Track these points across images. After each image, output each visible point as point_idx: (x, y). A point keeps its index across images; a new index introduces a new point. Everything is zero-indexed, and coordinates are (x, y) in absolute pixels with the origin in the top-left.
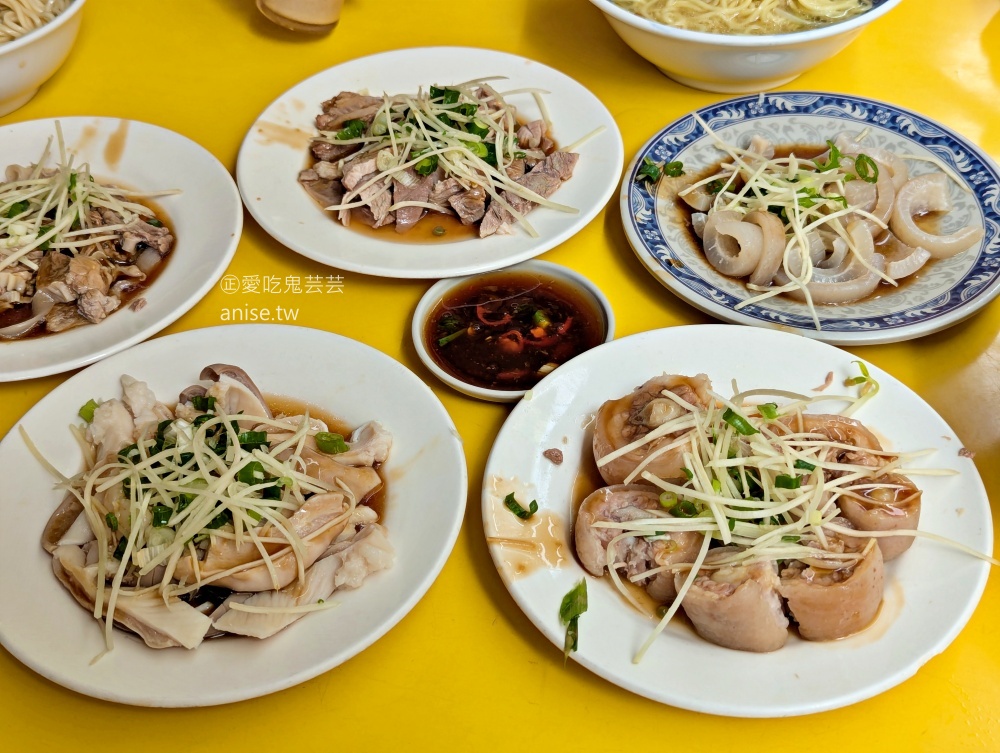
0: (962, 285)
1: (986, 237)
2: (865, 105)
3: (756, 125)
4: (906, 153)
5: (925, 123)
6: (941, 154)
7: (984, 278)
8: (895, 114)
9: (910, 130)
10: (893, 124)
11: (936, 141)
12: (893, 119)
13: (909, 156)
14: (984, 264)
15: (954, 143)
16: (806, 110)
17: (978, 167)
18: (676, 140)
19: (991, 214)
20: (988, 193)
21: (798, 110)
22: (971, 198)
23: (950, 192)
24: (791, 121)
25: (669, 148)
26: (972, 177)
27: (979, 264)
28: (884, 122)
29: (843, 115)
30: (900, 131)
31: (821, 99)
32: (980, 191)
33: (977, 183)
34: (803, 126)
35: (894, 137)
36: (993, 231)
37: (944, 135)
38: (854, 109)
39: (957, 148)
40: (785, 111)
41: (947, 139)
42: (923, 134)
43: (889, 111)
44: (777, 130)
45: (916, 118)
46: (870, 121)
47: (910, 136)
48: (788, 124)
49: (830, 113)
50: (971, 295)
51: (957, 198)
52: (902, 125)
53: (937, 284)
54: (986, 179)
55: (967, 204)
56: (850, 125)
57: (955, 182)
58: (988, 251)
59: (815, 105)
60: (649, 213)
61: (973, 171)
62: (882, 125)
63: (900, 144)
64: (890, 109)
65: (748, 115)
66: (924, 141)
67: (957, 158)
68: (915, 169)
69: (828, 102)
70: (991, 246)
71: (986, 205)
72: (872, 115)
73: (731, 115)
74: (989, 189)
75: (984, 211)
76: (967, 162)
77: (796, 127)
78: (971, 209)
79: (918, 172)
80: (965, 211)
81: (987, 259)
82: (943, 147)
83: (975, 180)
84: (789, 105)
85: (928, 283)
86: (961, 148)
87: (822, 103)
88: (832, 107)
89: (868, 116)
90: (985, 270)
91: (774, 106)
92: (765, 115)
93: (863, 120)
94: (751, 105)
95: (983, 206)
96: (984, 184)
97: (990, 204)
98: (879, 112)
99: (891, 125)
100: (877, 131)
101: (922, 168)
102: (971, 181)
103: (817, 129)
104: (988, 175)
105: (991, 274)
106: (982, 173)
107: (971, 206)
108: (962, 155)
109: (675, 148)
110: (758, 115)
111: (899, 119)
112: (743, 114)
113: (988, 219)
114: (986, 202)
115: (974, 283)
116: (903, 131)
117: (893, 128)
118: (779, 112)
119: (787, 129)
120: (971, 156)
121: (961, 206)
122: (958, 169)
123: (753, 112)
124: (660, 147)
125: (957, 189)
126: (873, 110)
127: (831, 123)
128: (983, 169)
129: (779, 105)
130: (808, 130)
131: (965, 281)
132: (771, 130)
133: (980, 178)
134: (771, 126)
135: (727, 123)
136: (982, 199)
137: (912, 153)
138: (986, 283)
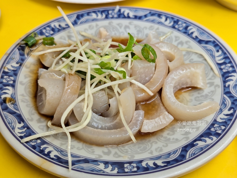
0: (192, 145)
1: (221, 109)
2: (173, 18)
3: (110, 23)
4: (189, 48)
5: (203, 31)
6: (208, 50)
7: (209, 141)
8: (188, 25)
9: (194, 35)
10: (186, 31)
11: (207, 42)
12: (186, 28)
13: (189, 50)
14: (212, 129)
15: (217, 45)
16: (140, 18)
17: (227, 61)
18: (60, 26)
19: (228, 93)
20: (230, 78)
21: (136, 17)
22: (218, 81)
23: (207, 75)
24: (130, 23)
25: (53, 30)
26: (222, 67)
27: (209, 129)
28: (181, 29)
29: (160, 23)
30: (189, 35)
31: (150, 13)
32: (225, 76)
33: (224, 71)
34: (136, 27)
35: (184, 38)
36: (226, 105)
37: (212, 39)
38: (166, 20)
39: (218, 48)
40: (129, 17)
41: (214, 42)
42: (200, 38)
43: (185, 23)
44: (121, 27)
45: (199, 29)
46: (173, 27)
47: (193, 38)
48: (128, 24)
49: (153, 21)
50: (194, 154)
51: (210, 79)
52: (190, 32)
53: (177, 140)
54: (231, 69)
55: (215, 84)
56: (162, 29)
57: (212, 69)
58: (219, 120)
59: (146, 16)
60: (18, 65)
61: (224, 63)
62: (179, 30)
63: (187, 42)
64: (186, 22)
65: (107, 17)
66: (200, 42)
67: (217, 54)
68: (192, 58)
69: (153, 15)
70: (222, 116)
71: (227, 86)
72: (175, 24)
73: (97, 16)
74: (231, 76)
75: (224, 90)
76: (222, 57)
77: (132, 27)
78: (217, 88)
79: (192, 59)
80: (212, 88)
81: (216, 125)
82: (210, 47)
83: (224, 69)
84: (131, 15)
85: (171, 137)
86: (221, 48)
87: (149, 15)
88: (155, 18)
89: (173, 25)
90: (211, 135)
91: (123, 14)
92: (117, 18)
93: (170, 27)
94: (110, 12)
95: (225, 86)
96: (228, 72)
97: (229, 86)
98: (180, 23)
99: (184, 31)
100: (176, 33)
101: (195, 58)
102: (221, 69)
103: (143, 29)
104: (233, 67)
105: (215, 138)
106: (229, 65)
107: (217, 86)
108: (220, 52)
109: (56, 30)
110: (113, 18)
111: (189, 28)
112: (104, 16)
113: (225, 96)
114: (227, 84)
115: (200, 144)
116: (190, 35)
117: (185, 33)
118: (125, 17)
119: (126, 27)
120: (225, 54)
121: (211, 84)
122: (215, 61)
123: (110, 16)
124: (48, 28)
125: (212, 73)
126: (176, 22)
127: (151, 27)
128: (230, 62)
129: (126, 14)
130: (138, 29)
131: (195, 141)
132: (118, 27)
133: (227, 68)
134: (118, 24)
135: (94, 20)
136: (225, 82)
137: (192, 48)
138: (208, 146)
